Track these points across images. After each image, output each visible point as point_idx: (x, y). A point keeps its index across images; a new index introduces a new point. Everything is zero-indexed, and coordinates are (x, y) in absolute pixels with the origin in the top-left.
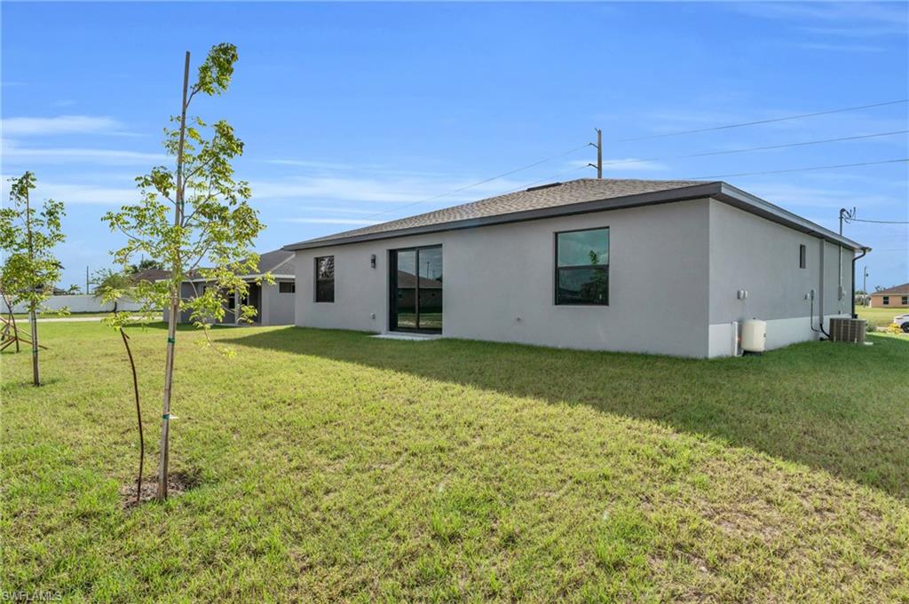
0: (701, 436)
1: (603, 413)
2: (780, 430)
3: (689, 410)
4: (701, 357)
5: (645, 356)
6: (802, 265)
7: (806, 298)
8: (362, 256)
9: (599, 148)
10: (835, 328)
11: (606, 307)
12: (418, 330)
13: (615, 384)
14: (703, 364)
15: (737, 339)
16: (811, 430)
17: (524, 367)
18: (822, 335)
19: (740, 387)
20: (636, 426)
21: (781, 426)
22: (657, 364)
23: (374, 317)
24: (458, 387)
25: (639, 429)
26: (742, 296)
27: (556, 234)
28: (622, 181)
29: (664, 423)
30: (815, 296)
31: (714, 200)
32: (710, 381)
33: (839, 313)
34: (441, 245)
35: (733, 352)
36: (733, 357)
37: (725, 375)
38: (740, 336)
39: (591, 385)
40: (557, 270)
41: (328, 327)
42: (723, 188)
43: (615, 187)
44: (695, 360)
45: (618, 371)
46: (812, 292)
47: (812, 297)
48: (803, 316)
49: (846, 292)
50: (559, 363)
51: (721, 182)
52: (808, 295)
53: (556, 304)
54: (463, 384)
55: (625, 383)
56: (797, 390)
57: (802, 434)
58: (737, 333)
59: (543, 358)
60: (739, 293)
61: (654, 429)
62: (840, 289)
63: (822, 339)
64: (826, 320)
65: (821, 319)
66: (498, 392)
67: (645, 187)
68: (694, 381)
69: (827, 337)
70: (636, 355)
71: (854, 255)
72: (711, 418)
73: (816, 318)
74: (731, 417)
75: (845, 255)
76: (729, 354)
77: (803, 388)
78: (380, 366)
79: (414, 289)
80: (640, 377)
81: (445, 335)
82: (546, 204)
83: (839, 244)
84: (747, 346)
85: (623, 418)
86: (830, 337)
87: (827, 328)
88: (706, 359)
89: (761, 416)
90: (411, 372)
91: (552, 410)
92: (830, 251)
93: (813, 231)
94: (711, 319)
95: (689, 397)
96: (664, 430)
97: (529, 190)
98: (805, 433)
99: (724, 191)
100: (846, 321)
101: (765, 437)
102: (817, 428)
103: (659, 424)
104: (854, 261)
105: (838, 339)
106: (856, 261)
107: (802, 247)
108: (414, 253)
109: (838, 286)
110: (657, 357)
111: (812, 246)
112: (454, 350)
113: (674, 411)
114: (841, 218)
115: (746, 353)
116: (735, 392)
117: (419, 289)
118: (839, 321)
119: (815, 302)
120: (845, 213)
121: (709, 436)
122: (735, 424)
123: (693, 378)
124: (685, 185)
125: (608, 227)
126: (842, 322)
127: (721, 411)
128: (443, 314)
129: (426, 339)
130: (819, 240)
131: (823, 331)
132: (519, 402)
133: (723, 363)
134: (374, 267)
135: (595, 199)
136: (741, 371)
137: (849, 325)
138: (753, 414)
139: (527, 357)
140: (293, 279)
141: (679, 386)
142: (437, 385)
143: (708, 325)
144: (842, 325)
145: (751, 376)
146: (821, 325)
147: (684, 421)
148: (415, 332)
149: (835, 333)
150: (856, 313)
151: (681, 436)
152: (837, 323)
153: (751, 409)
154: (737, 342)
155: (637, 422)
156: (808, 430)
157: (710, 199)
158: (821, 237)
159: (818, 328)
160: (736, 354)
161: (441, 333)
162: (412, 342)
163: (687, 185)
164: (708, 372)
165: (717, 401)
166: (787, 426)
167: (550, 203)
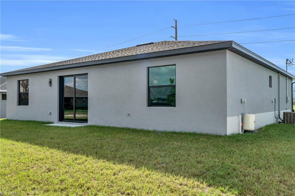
0: (223, 189)
1: (167, 174)
2: (266, 181)
3: (216, 169)
4: (223, 134)
5: (194, 134)
6: (270, 86)
7: (272, 102)
8: (44, 79)
9: (176, 29)
10: (286, 117)
11: (174, 108)
12: (75, 120)
13: (176, 153)
14: (224, 139)
15: (241, 124)
16: (283, 180)
17: (128, 143)
18: (280, 120)
19: (243, 153)
20: (185, 183)
21: (267, 178)
22: (201, 139)
23: (50, 114)
24: (84, 158)
25: (186, 185)
26: (243, 101)
27: (148, 68)
28: (183, 42)
29: (201, 180)
30: (276, 101)
31: (228, 51)
32: (228, 149)
33: (287, 109)
34: (87, 74)
35: (239, 131)
36: (239, 134)
37: (235, 145)
38: (242, 122)
39: (163, 154)
40: (149, 88)
41: (24, 120)
42: (233, 44)
43: (179, 44)
44: (220, 136)
45: (179, 144)
46: (275, 99)
47: (275, 102)
48: (271, 111)
49: (289, 99)
50: (147, 140)
51: (232, 41)
52: (273, 101)
53: (148, 106)
54: (87, 156)
55: (182, 152)
56: (273, 154)
57: (279, 183)
58: (241, 121)
59: (139, 137)
60: (241, 100)
61: (196, 185)
62: (287, 97)
63: (279, 122)
64: (282, 113)
65: (279, 113)
66: (107, 160)
67: (194, 44)
68: (219, 149)
69: (282, 121)
70: (190, 134)
71: (292, 81)
72: (229, 174)
73: (277, 112)
74: (239, 173)
75: (288, 81)
76: (238, 133)
77: (276, 152)
78: (41, 145)
79: (73, 98)
80: (191, 148)
81: (89, 123)
82: (143, 52)
83: (286, 76)
84: (246, 128)
85: (178, 177)
86: (283, 121)
87: (282, 116)
88: (226, 135)
89: (256, 172)
90: (59, 148)
91: (136, 173)
92: (282, 79)
93: (275, 69)
94: (228, 114)
95: (217, 160)
96: (201, 185)
97: (137, 46)
98: (280, 182)
99: (234, 46)
100: (290, 113)
101: (259, 187)
102: (286, 178)
103: (199, 181)
104: (292, 84)
105: (287, 122)
106: (293, 84)
107: (270, 77)
108: (73, 78)
109: (286, 96)
110: (201, 135)
111: (275, 76)
112: (90, 133)
113: (208, 170)
114: (287, 63)
115: (246, 131)
116: (241, 155)
117: (75, 97)
118: (287, 113)
119: (276, 104)
120: (288, 61)
121: (227, 188)
122: (242, 178)
123: (219, 148)
124: (214, 43)
125: (175, 65)
126: (289, 114)
127: (234, 170)
128: (88, 111)
129: (78, 126)
130: (277, 74)
131: (280, 118)
132: (118, 167)
133: (234, 138)
134: (51, 86)
135: (168, 49)
136: (244, 142)
137: (292, 116)
138: (252, 170)
139: (130, 136)
140: (6, 92)
141: (211, 153)
142: (71, 157)
143: (227, 117)
144: (289, 115)
145: (249, 145)
146: (279, 115)
147: (213, 178)
148: (73, 122)
149: (286, 120)
150: (293, 109)
151: (211, 188)
152: (287, 114)
153: (250, 167)
154: (241, 126)
155: (186, 179)
156: (282, 180)
157: (227, 50)
158: (278, 72)
159: (277, 117)
160: (241, 133)
161: (87, 123)
162: (70, 128)
163: (215, 43)
164: (227, 144)
165: (232, 163)
166: (270, 178)
167: (145, 52)
